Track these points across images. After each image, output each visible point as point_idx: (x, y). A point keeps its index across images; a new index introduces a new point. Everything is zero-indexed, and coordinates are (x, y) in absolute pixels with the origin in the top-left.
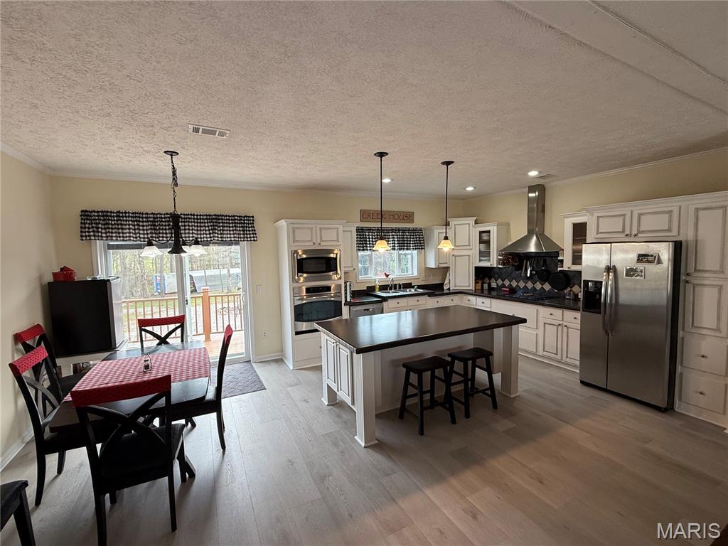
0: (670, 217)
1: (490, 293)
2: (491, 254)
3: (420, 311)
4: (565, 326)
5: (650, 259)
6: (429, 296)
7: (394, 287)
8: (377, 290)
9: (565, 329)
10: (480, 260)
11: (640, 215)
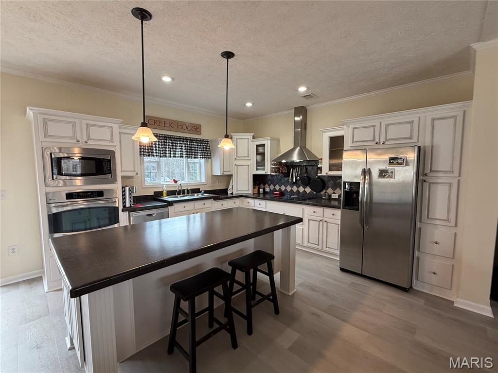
0: (412, 126)
1: (265, 196)
2: (266, 165)
3: (207, 214)
4: (325, 221)
5: (400, 161)
6: (214, 200)
7: (182, 192)
8: (165, 195)
9: (325, 223)
10: (257, 169)
11: (387, 125)
